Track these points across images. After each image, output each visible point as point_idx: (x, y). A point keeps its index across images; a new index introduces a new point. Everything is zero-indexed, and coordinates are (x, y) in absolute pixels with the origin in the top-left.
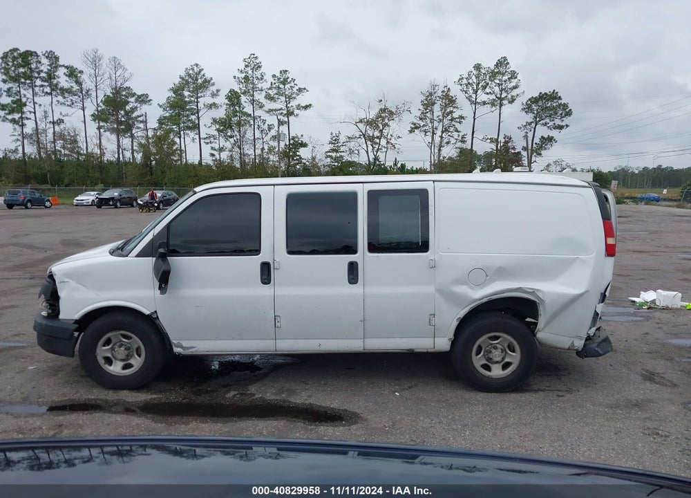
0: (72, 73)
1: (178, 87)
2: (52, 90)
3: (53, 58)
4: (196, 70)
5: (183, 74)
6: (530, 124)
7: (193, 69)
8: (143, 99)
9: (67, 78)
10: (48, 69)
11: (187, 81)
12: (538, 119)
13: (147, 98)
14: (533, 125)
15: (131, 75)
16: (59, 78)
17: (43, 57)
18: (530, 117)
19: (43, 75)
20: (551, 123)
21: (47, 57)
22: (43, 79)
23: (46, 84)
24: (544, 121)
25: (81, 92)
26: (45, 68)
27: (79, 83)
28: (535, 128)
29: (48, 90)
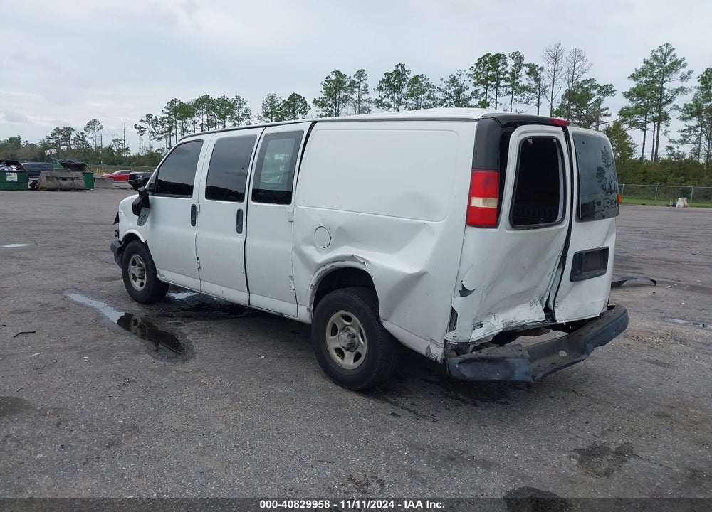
0: (533, 71)
1: (640, 73)
2: (513, 89)
3: (518, 58)
4: (665, 50)
5: (648, 57)
7: (661, 50)
8: (607, 90)
9: (527, 76)
10: (512, 70)
11: (652, 65)
13: (611, 88)
15: (591, 65)
16: (520, 76)
17: (509, 58)
19: (507, 75)
21: (513, 58)
22: (507, 80)
23: (508, 84)
25: (539, 89)
26: (509, 69)
27: (537, 80)
29: (510, 89)
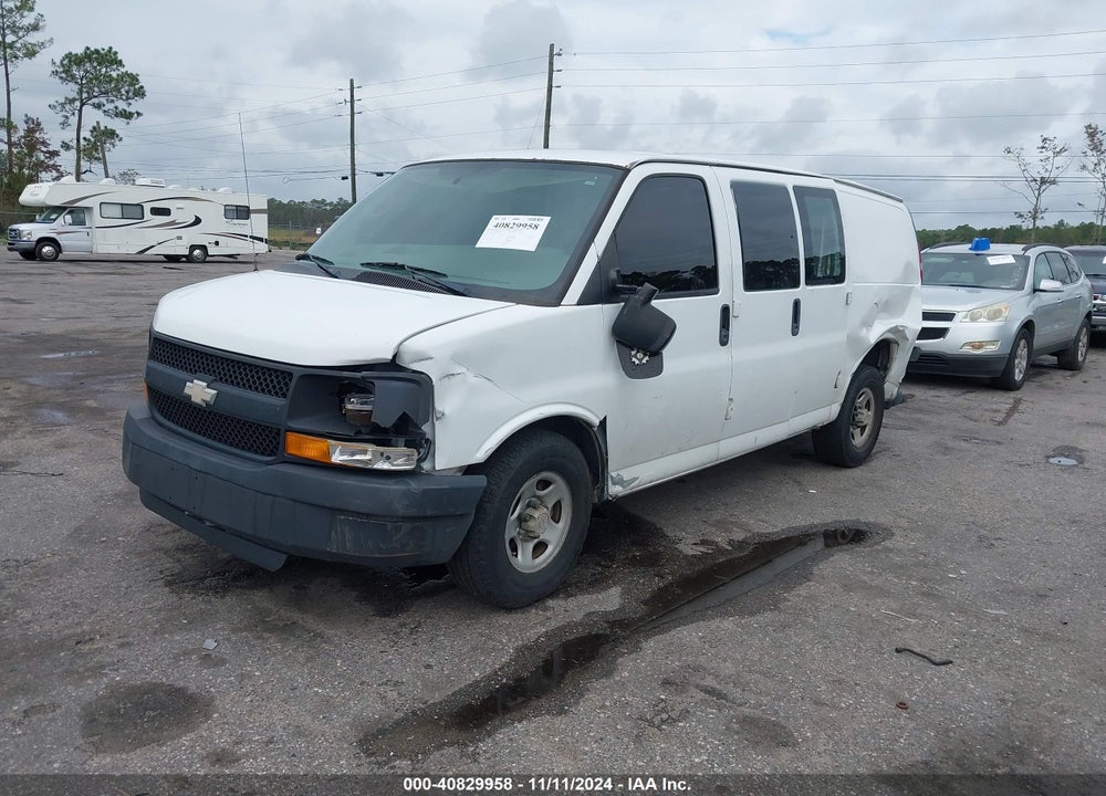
6: (72, 101)
12: (85, 95)
14: (78, 104)
18: (71, 90)
20: (109, 106)
24: (96, 101)
28: (80, 111)
